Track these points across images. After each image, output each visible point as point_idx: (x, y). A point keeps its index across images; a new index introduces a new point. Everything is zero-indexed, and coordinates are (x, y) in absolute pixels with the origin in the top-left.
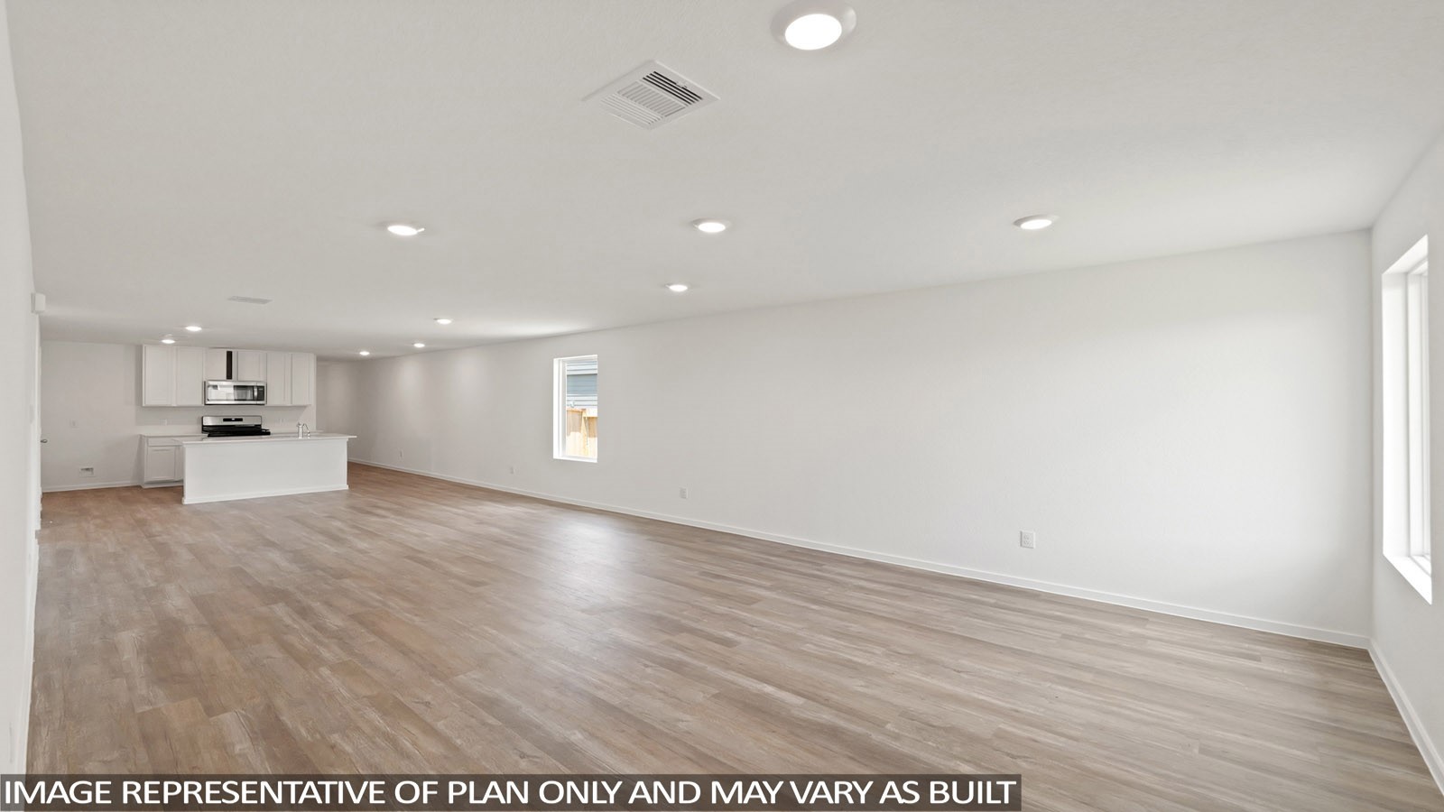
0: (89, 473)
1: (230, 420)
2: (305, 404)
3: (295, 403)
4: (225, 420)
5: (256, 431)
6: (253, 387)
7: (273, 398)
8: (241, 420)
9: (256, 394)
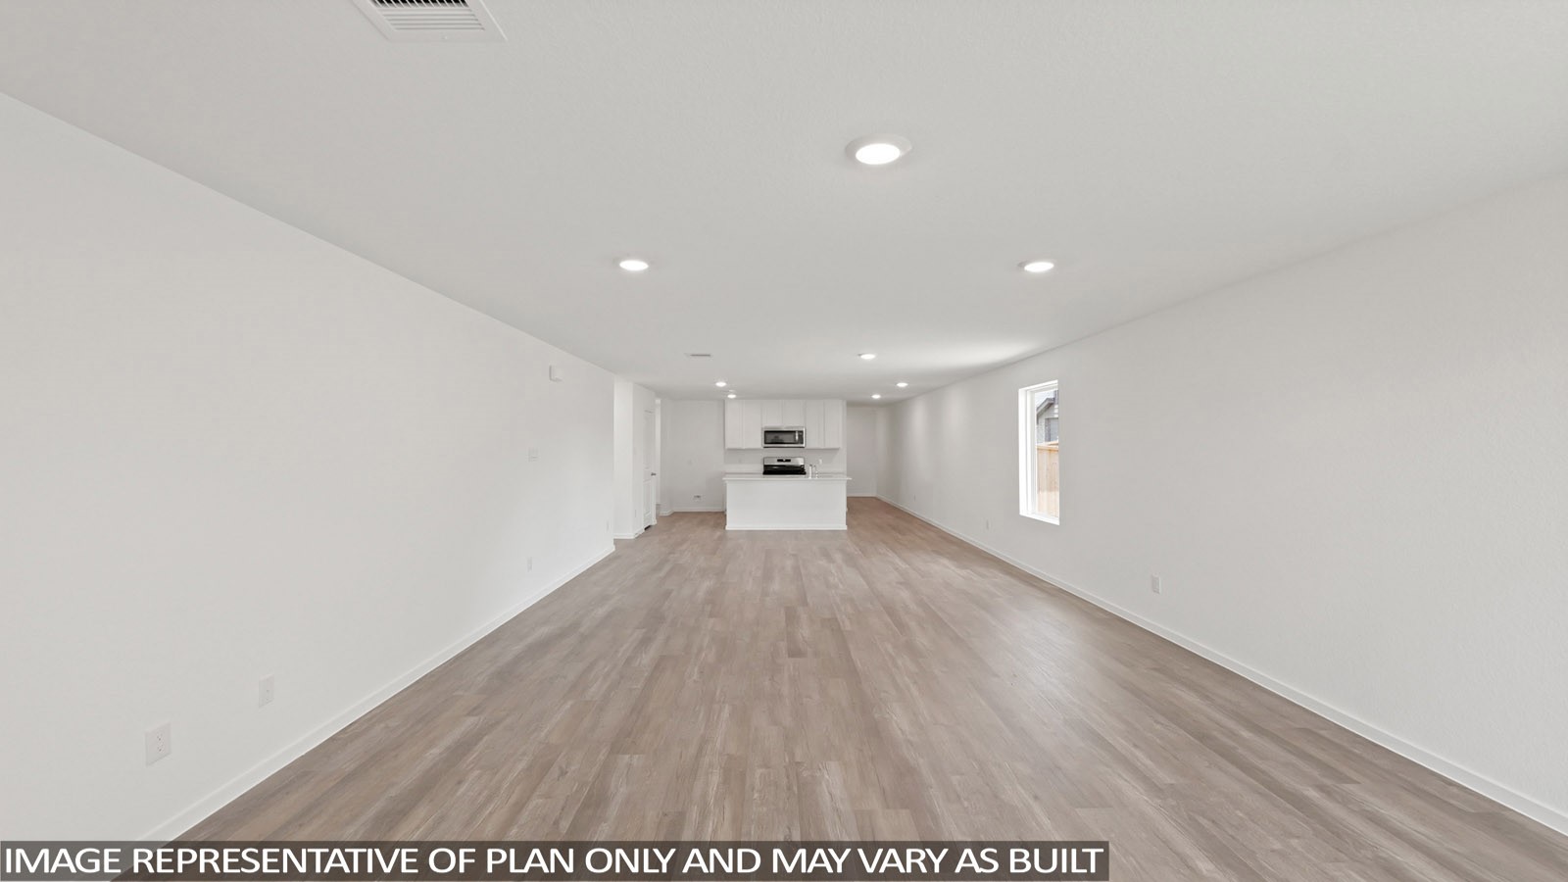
0: (698, 500)
1: (781, 461)
2: (836, 446)
3: (827, 446)
4: (779, 461)
5: (799, 471)
6: (794, 432)
7: (810, 441)
8: (789, 461)
9: (797, 438)
